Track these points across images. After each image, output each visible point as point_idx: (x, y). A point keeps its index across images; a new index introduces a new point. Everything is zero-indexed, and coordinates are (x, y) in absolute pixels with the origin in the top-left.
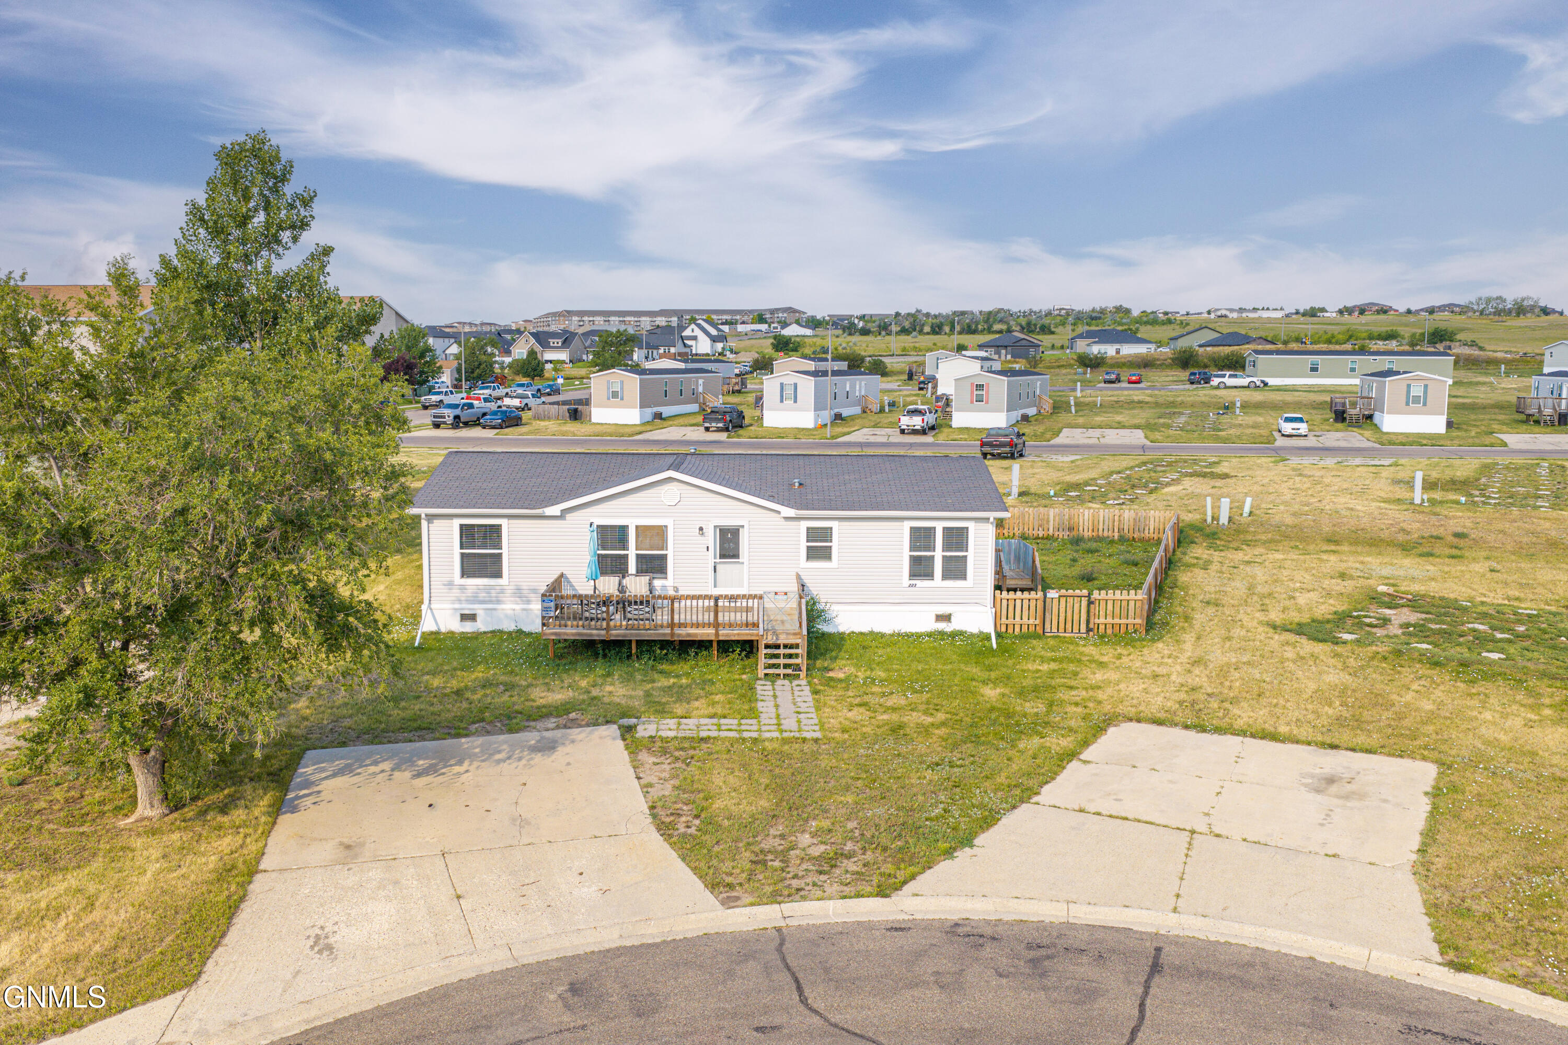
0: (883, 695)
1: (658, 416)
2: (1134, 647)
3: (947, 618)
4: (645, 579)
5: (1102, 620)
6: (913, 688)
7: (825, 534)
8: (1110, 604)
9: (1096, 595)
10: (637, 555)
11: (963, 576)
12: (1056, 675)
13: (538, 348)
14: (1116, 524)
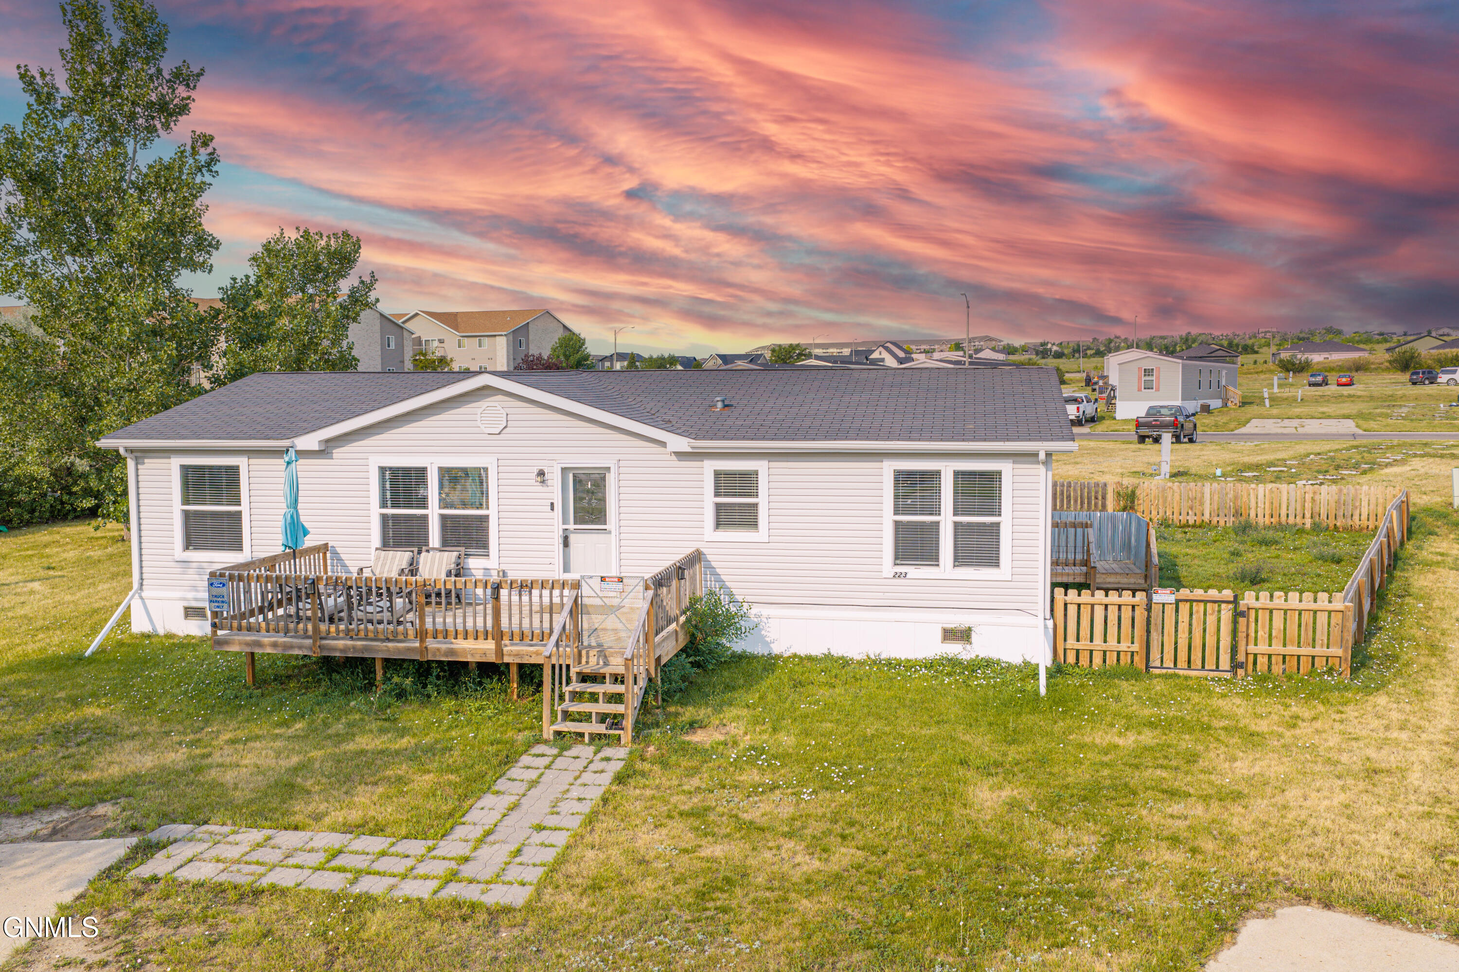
0: (755, 790)
2: (1326, 702)
3: (963, 635)
4: (450, 557)
5: (1262, 648)
6: (823, 777)
7: (746, 483)
8: (1278, 617)
9: (1249, 599)
10: (443, 518)
11: (992, 559)
12: (1148, 760)
14: (1308, 505)
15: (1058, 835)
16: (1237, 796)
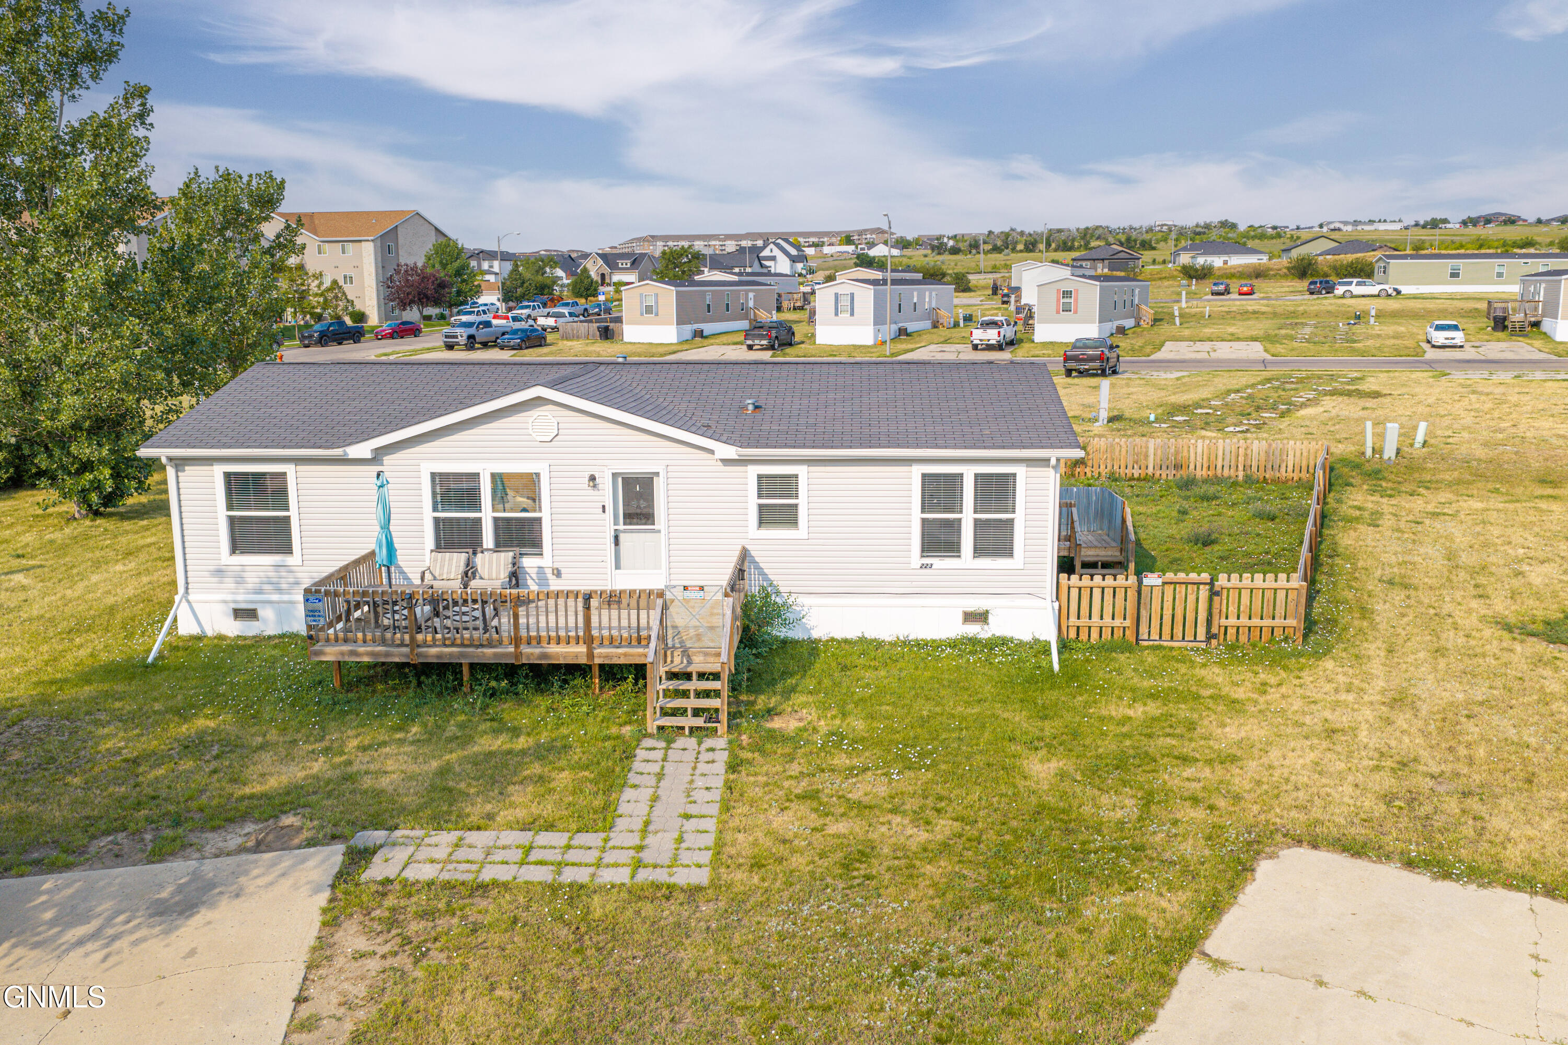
0: (851, 772)
1: (699, 334)
2: (1285, 668)
3: (981, 617)
4: (506, 557)
5: (1232, 621)
6: (903, 758)
7: (788, 485)
8: (1245, 595)
9: (1222, 581)
10: (496, 520)
11: (1007, 551)
12: (1156, 730)
13: (607, 270)
14: (1241, 459)
15: (1104, 800)
16: (1234, 759)
